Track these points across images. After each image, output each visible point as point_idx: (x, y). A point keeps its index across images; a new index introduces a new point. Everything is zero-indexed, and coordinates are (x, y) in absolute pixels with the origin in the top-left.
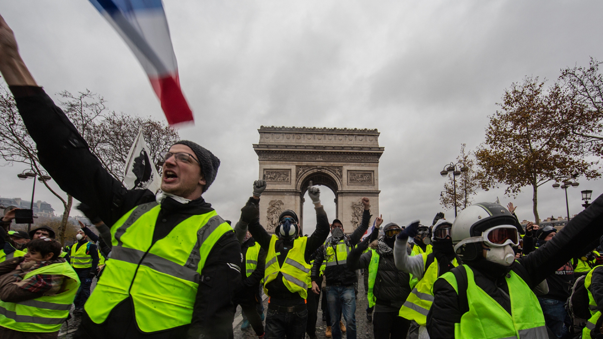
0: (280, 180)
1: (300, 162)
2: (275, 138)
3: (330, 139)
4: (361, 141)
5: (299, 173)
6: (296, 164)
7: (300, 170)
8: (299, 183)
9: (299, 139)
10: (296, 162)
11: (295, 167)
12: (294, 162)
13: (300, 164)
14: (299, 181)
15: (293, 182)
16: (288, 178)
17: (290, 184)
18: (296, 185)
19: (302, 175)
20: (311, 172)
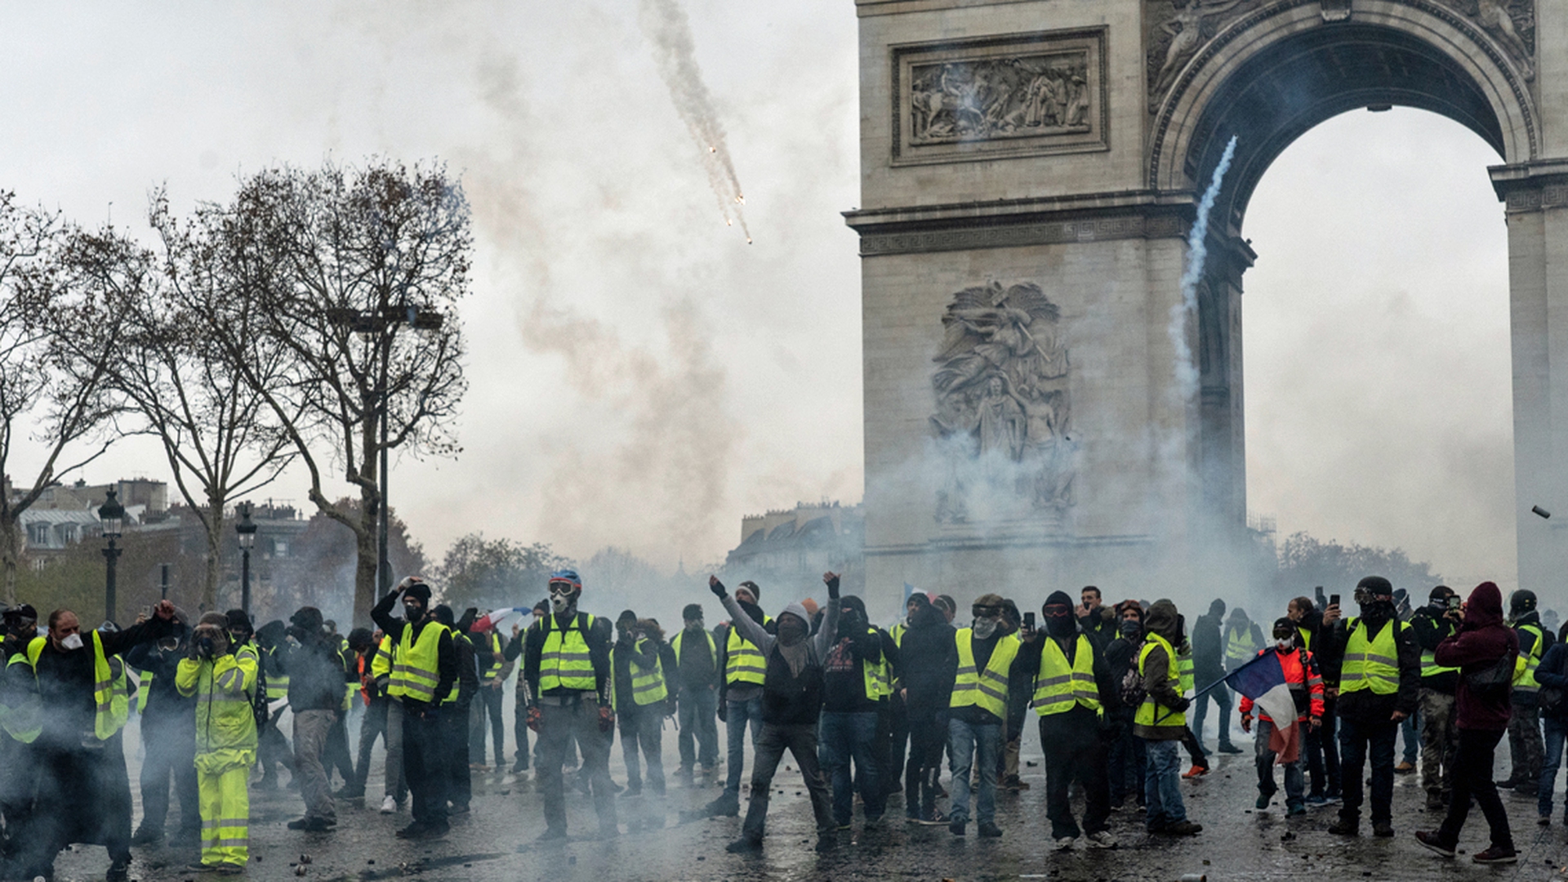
0: (1021, 121)
5: (1174, 48)
7: (1179, 27)
8: (1169, 137)
14: (1176, 117)
15: (1127, 132)
16: (1083, 102)
17: (1105, 146)
18: (1153, 152)
19: (1201, 64)
20: (1272, 32)
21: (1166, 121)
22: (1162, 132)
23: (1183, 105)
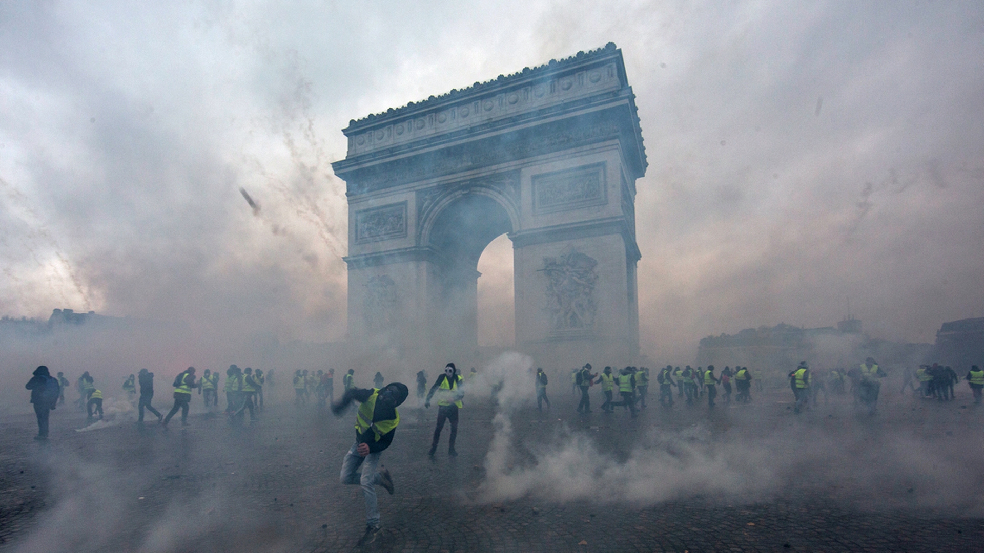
0: (386, 229)
1: (425, 182)
2: (376, 140)
3: (488, 107)
4: (568, 89)
5: (425, 206)
6: (416, 188)
7: (426, 200)
8: (424, 232)
9: (422, 127)
10: (416, 184)
11: (413, 195)
12: (412, 185)
13: (425, 187)
14: (426, 226)
15: (412, 231)
16: (401, 223)
17: (406, 236)
18: (418, 236)
19: (431, 211)
20: (450, 200)
21: (423, 227)
22: (422, 230)
23: (427, 223)
